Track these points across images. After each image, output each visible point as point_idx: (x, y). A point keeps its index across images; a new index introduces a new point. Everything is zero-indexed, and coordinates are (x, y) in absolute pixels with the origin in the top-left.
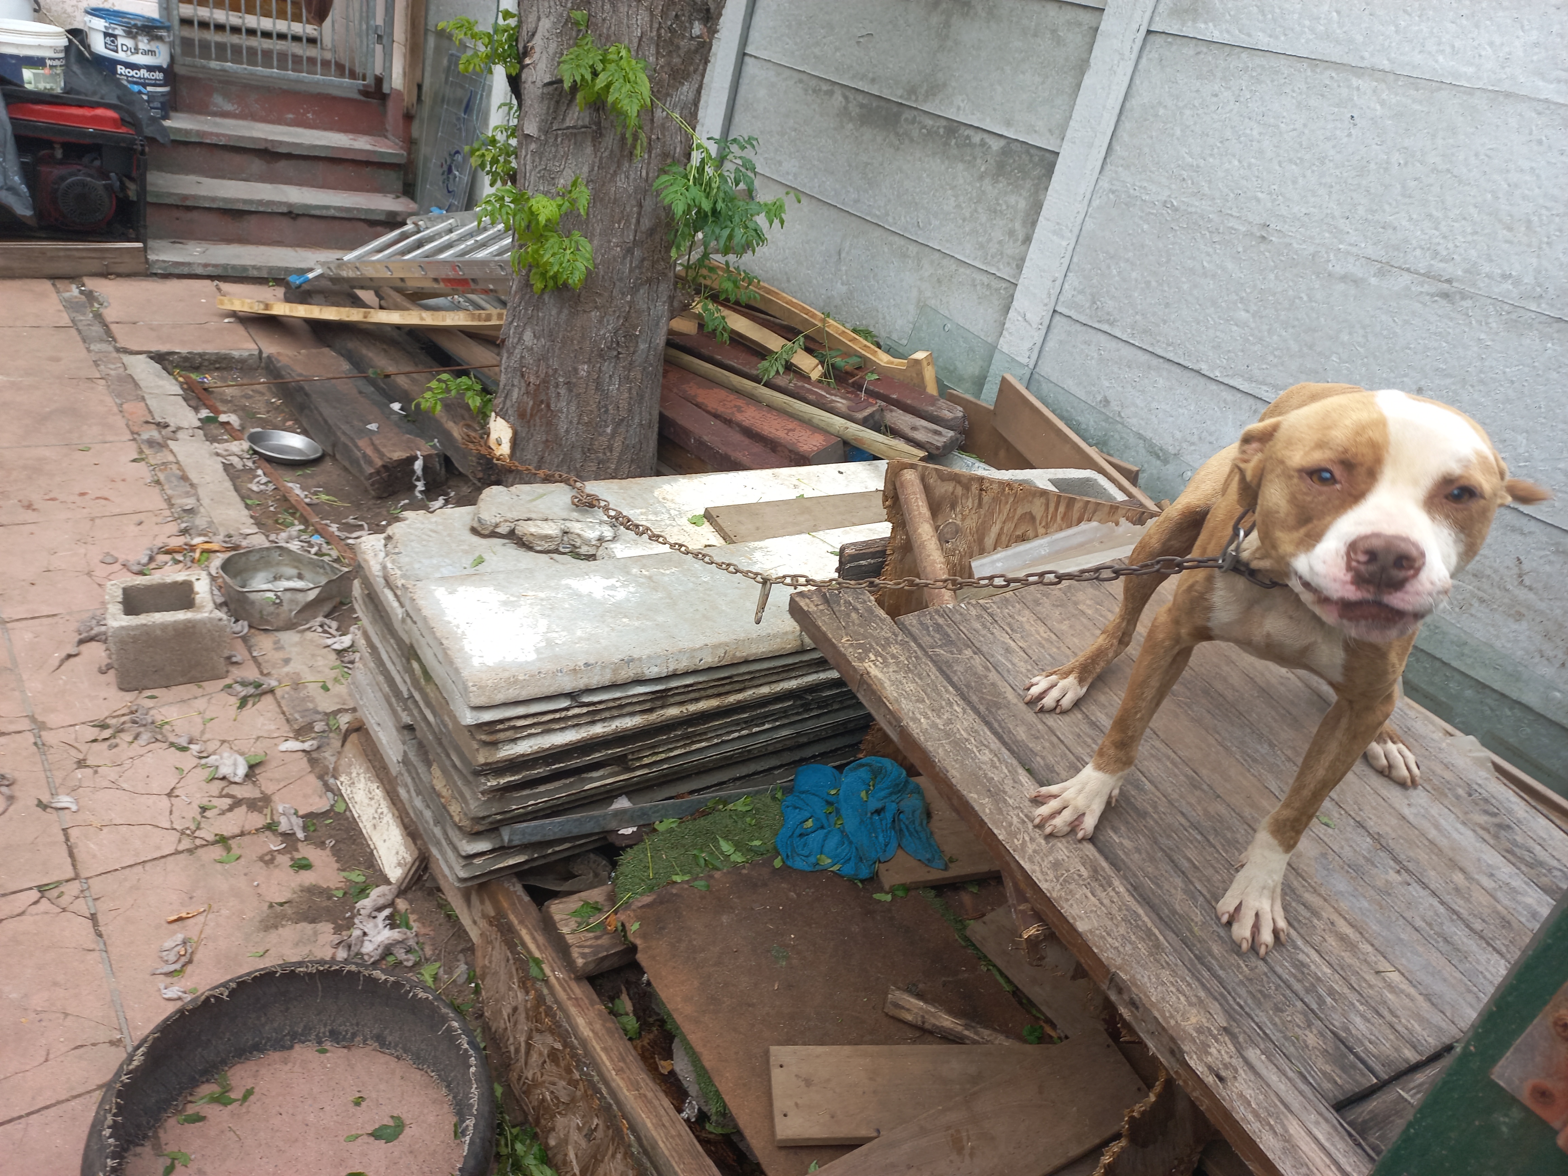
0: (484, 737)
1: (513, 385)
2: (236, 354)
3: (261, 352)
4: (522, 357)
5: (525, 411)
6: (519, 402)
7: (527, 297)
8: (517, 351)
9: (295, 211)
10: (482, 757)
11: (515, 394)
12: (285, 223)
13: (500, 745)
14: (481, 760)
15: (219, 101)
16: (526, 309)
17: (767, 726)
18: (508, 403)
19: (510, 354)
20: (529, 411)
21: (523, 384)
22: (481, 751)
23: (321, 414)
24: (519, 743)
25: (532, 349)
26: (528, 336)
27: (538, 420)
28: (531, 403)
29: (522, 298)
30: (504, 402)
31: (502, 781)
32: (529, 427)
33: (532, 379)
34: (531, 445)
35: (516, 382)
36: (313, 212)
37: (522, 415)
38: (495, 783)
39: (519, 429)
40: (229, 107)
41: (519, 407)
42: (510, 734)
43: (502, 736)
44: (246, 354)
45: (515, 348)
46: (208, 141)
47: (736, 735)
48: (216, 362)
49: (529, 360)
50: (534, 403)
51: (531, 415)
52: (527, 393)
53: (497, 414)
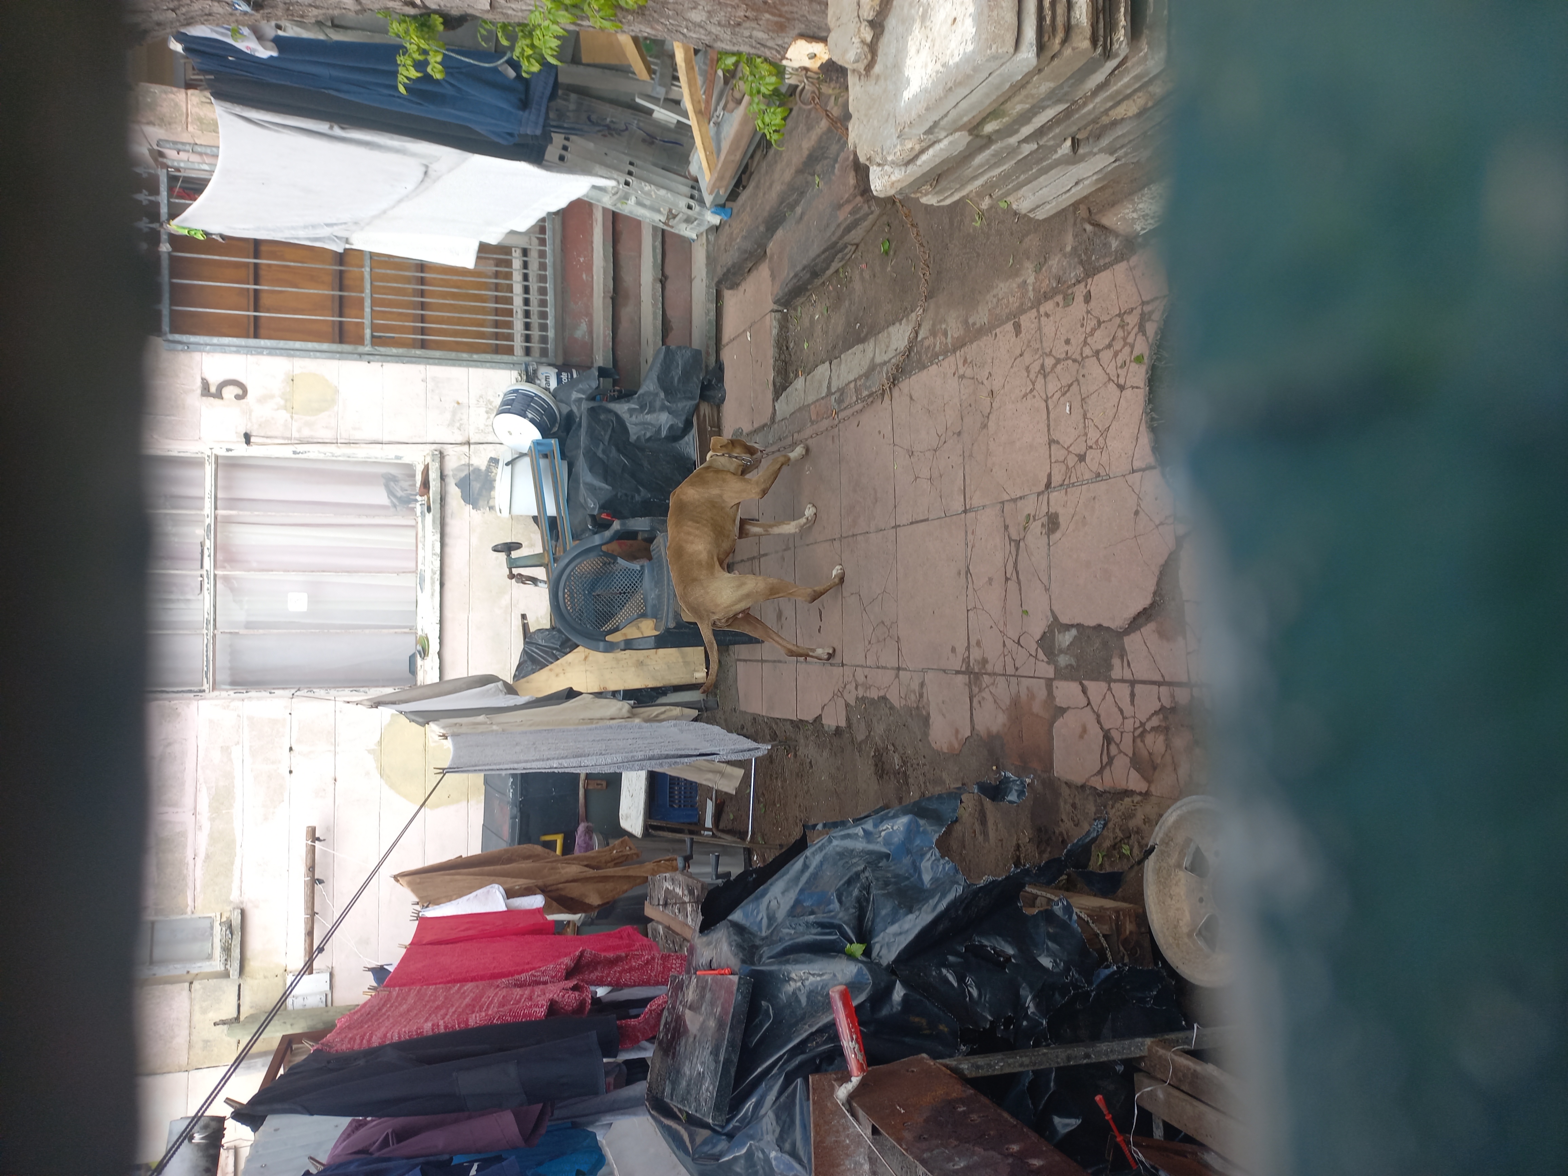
0: (1058, 41)
1: (751, 37)
2: (775, 332)
3: (772, 311)
4: (719, 24)
5: (776, 23)
6: (767, 31)
7: (655, 15)
8: (714, 30)
9: (660, 276)
10: (1082, 42)
11: (760, 35)
12: (669, 286)
13: (1073, 22)
14: (1086, 44)
15: (580, 332)
16: (668, 17)
18: (770, 43)
19: (717, 38)
20: (776, 19)
21: (747, 24)
22: (1075, 45)
23: (819, 256)
25: (709, 12)
26: (697, 16)
27: (785, 8)
28: (767, 16)
29: (658, 21)
30: (770, 48)
31: (1123, 23)
32: (794, 19)
33: (741, 13)
34: (814, 18)
35: (747, 33)
36: (659, 261)
37: (781, 28)
38: (1122, 32)
39: (796, 31)
40: (584, 327)
41: (773, 31)
42: (1060, 9)
43: (1060, 20)
44: (775, 323)
45: (710, 33)
46: (611, 344)
48: (780, 349)
49: (721, 16)
50: (767, 12)
51: (780, 16)
52: (756, 19)
53: (784, 58)
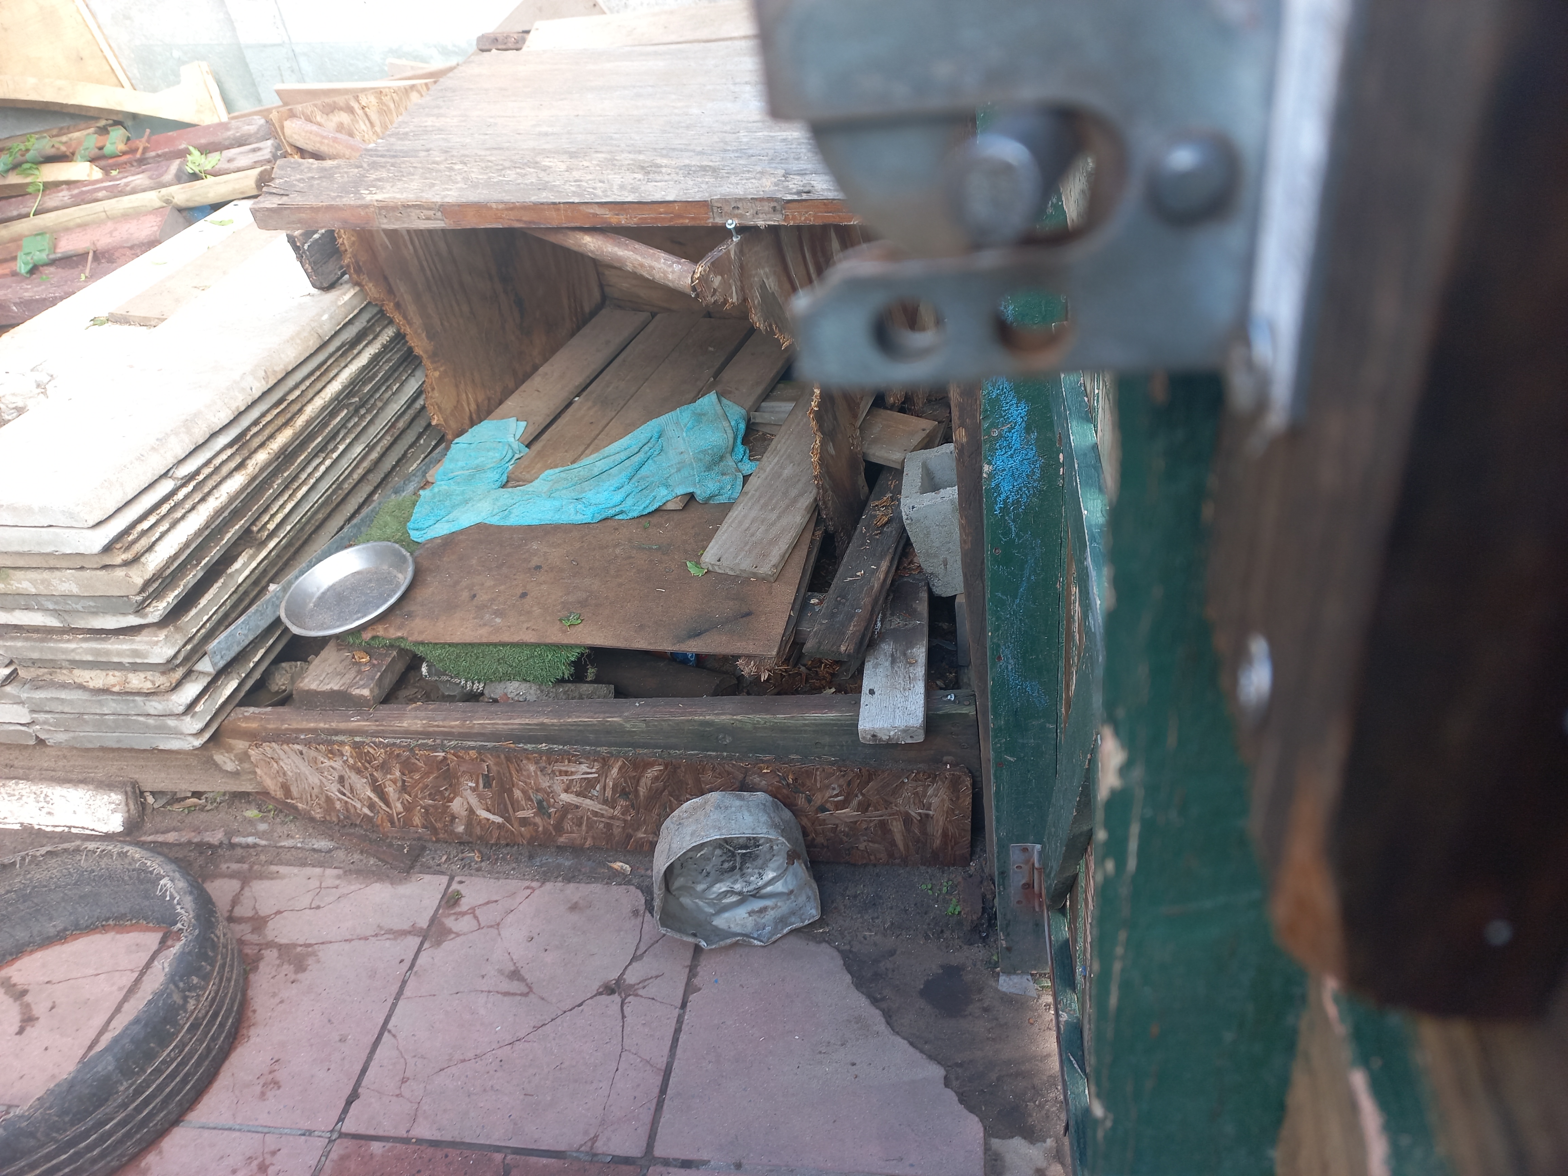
0: (123, 557)
13: (143, 559)
14: (137, 582)
17: (341, 448)
24: (157, 548)
38: (164, 604)
42: (144, 542)
43: (137, 548)
47: (323, 468)
